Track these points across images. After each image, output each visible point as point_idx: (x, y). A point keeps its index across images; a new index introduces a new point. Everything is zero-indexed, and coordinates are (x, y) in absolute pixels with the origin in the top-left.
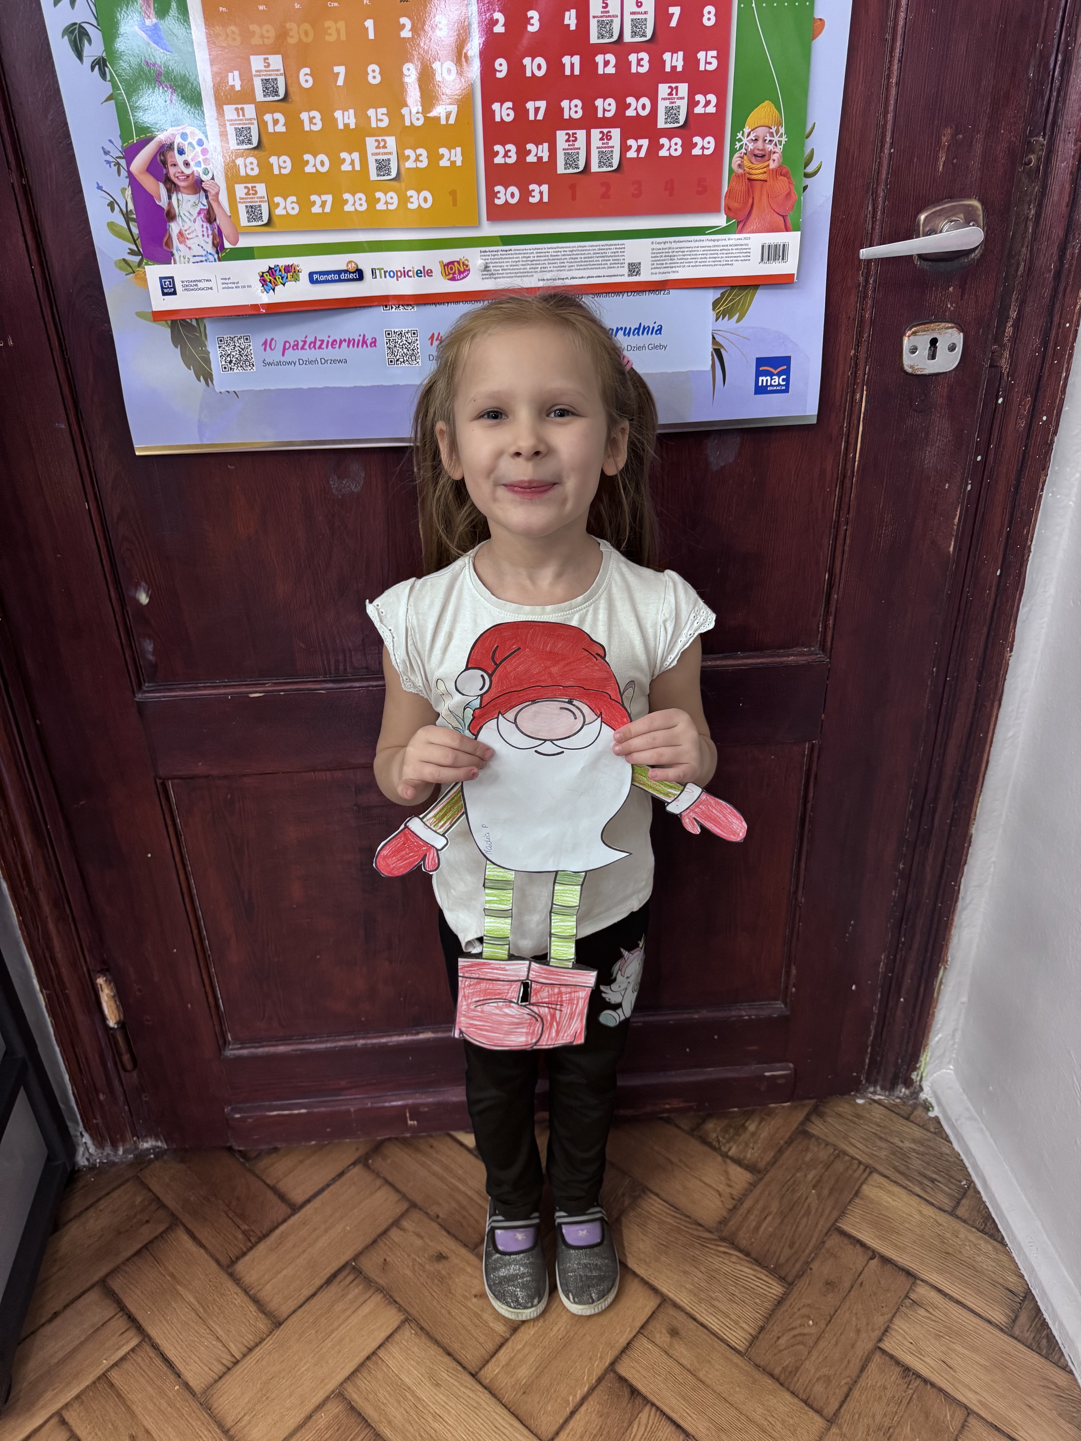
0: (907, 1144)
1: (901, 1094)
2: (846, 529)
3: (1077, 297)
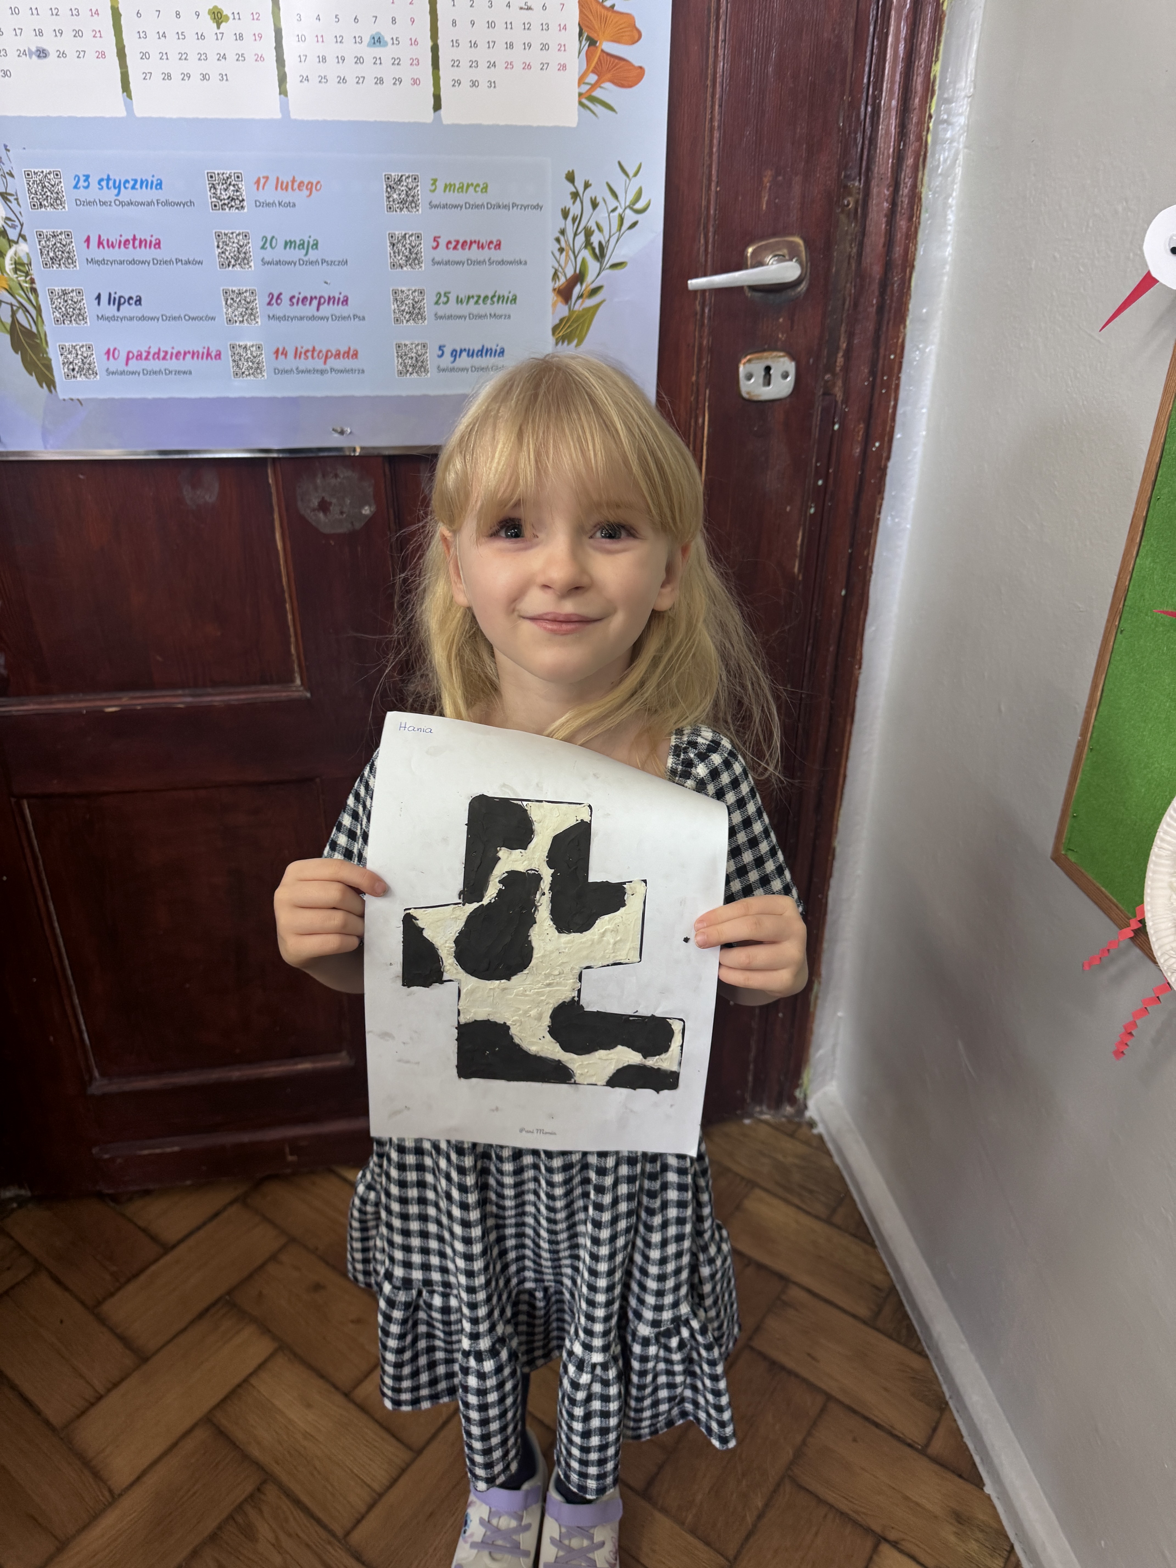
0: (790, 1160)
1: (787, 1113)
3: (899, 331)
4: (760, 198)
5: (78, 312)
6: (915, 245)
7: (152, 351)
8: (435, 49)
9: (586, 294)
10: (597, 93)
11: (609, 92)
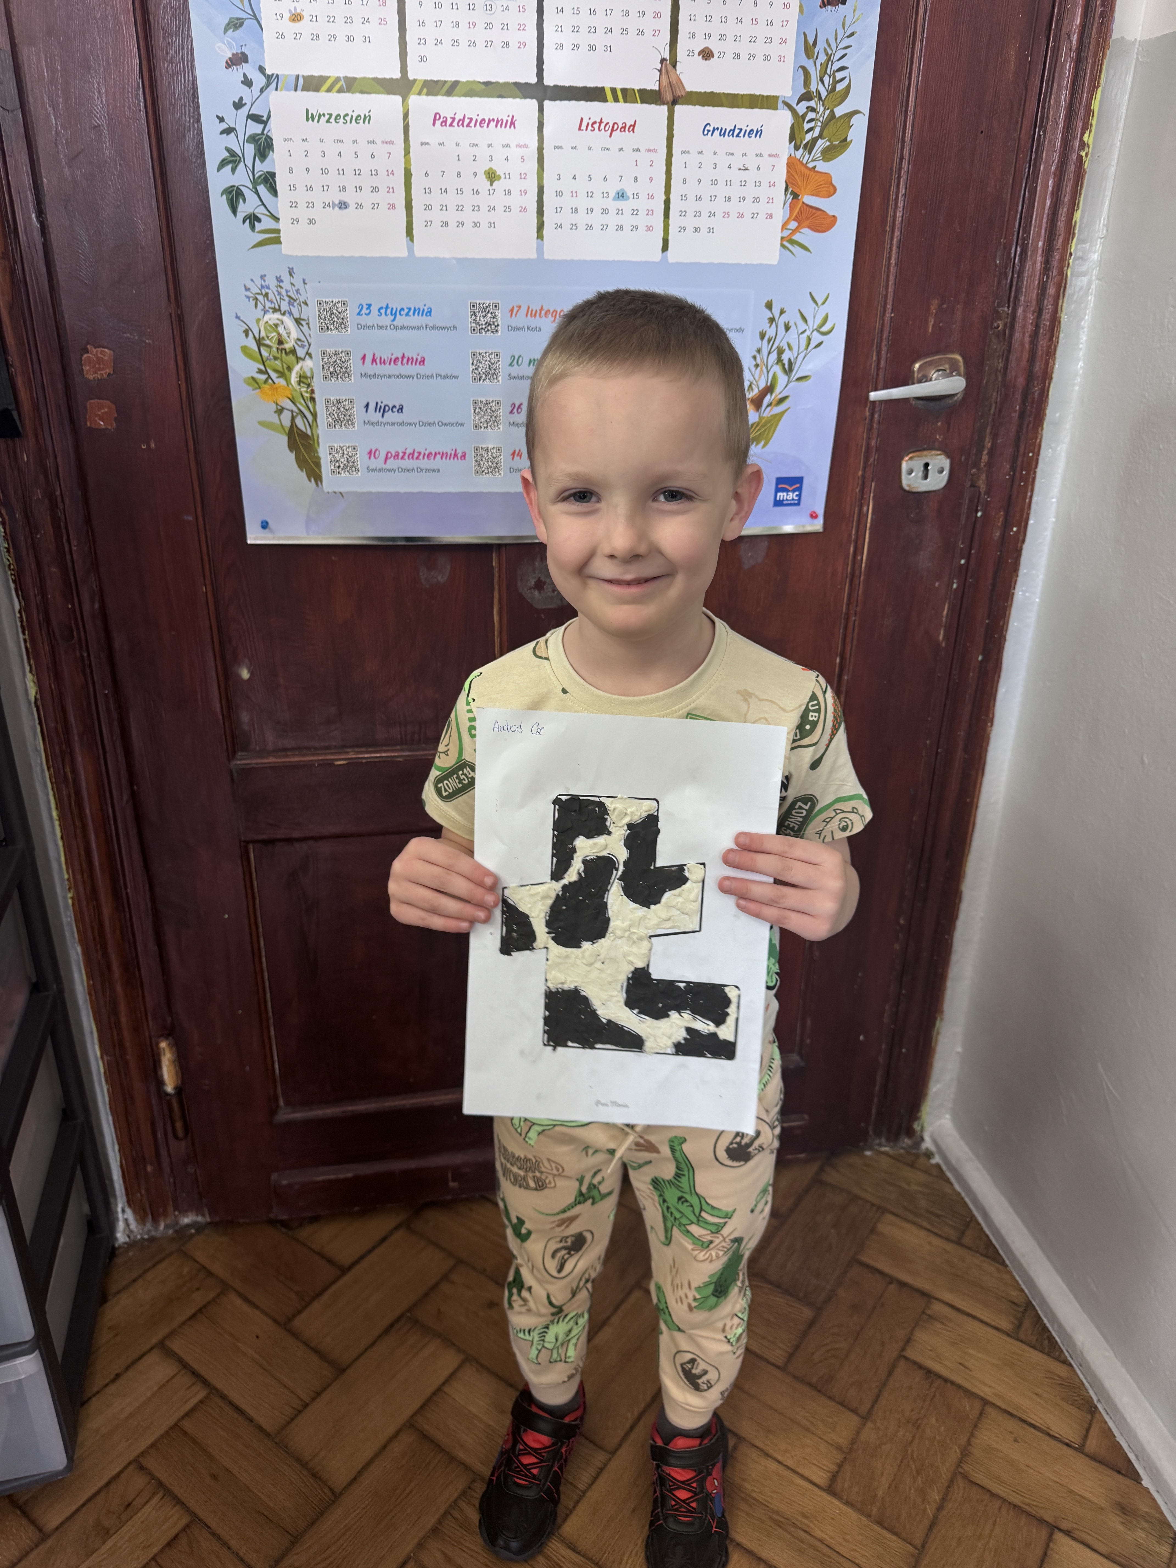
0: (913, 1187)
1: (905, 1145)
3: (1037, 433)
4: (927, 322)
5: (348, 417)
6: (1054, 361)
7: (408, 452)
8: (667, 202)
9: (774, 403)
10: (797, 237)
11: (806, 236)
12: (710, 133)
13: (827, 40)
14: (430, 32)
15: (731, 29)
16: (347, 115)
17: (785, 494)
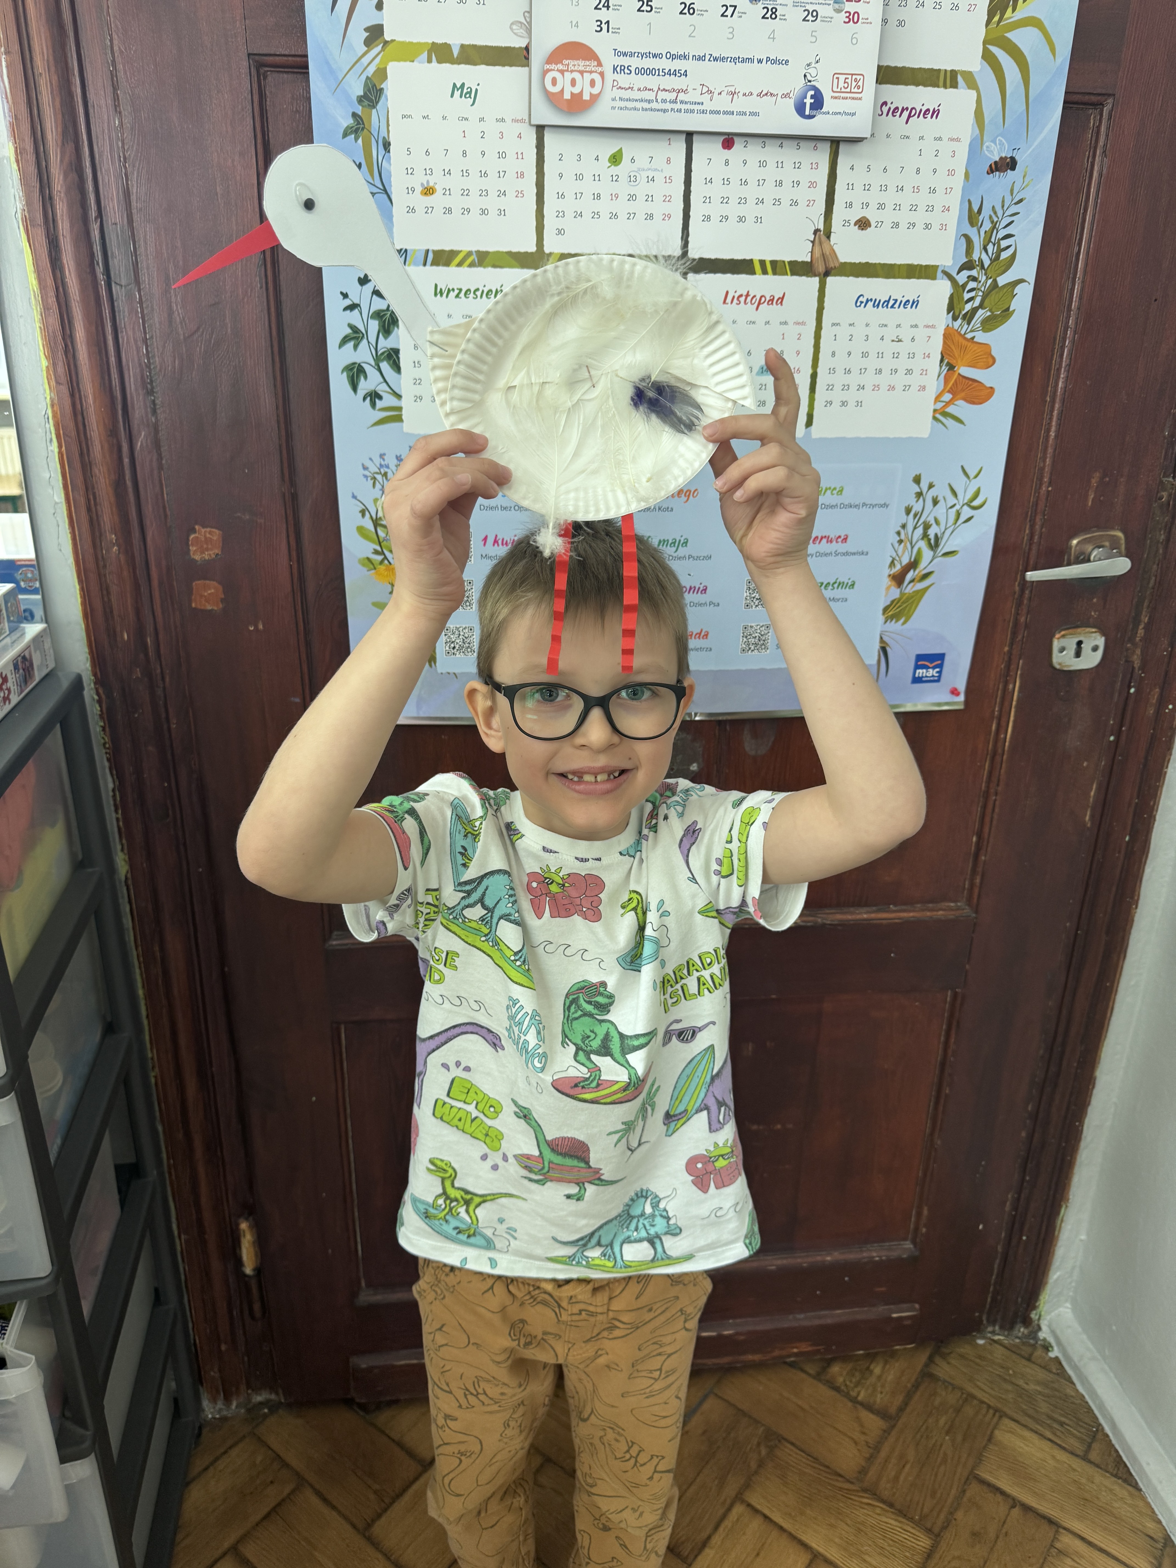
0: (1032, 1387)
1: (1020, 1334)
2: (995, 800)
4: (1086, 497)
8: (814, 376)
9: (918, 579)
10: (950, 409)
11: (961, 408)
12: (863, 305)
13: (993, 207)
14: (569, 205)
15: (890, 198)
16: (478, 290)
17: (924, 671)
